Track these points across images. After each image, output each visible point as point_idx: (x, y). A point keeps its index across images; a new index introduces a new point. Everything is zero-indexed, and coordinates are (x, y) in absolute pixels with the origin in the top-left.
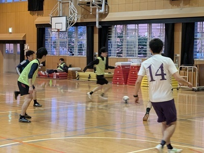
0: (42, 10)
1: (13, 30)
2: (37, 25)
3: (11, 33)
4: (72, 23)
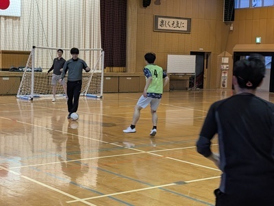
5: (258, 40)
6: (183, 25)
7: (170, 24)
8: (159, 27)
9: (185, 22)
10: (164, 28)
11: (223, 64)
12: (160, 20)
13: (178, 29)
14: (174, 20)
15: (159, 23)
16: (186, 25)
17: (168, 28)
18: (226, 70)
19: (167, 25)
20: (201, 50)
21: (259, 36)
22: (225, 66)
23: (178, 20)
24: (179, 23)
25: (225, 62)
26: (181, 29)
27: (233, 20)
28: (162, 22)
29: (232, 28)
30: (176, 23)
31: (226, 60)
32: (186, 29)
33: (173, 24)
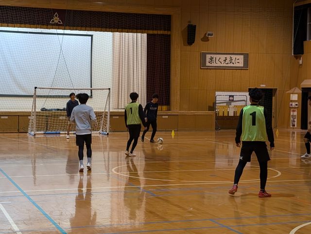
7: (222, 60)
10: (212, 65)
12: (208, 57)
13: (231, 65)
14: (225, 56)
15: (208, 60)
16: (241, 61)
17: (219, 64)
18: (295, 108)
20: (263, 86)
22: (294, 104)
23: (232, 56)
24: (234, 58)
25: (293, 99)
27: (303, 53)
28: (212, 59)
29: (301, 62)
30: (228, 59)
31: (295, 97)
32: (241, 65)
33: (225, 61)
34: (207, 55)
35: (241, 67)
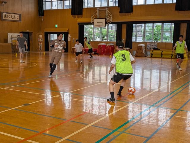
0: (82, 14)
1: (58, 26)
2: (79, 23)
3: (56, 28)
4: (109, 22)
5: (56, 26)
6: (17, 18)
7: (10, 17)
8: (4, 18)
9: (18, 16)
10: (6, 19)
11: (39, 38)
12: (4, 14)
13: (14, 19)
14: (12, 15)
15: (4, 16)
16: (18, 18)
17: (9, 19)
18: (41, 41)
19: (8, 17)
20: (28, 31)
21: (57, 24)
22: (40, 39)
23: (14, 15)
24: (15, 16)
25: (40, 37)
26: (16, 20)
27: (43, 15)
28: (6, 15)
29: (43, 20)
30: (13, 16)
31: (41, 36)
32: (18, 19)
33: (12, 17)
34: (3, 14)
35: (18, 21)
